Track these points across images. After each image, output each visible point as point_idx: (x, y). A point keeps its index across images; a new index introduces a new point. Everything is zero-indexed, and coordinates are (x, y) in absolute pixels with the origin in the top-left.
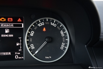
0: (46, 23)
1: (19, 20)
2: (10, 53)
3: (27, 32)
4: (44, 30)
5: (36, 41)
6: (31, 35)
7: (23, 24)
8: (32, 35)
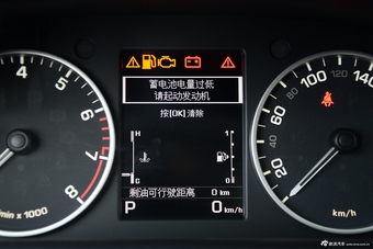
0: (337, 74)
1: (228, 63)
2: (191, 192)
3: (260, 108)
4: (328, 100)
5: (293, 144)
6: (275, 123)
7: (240, 79)
8: (277, 120)
